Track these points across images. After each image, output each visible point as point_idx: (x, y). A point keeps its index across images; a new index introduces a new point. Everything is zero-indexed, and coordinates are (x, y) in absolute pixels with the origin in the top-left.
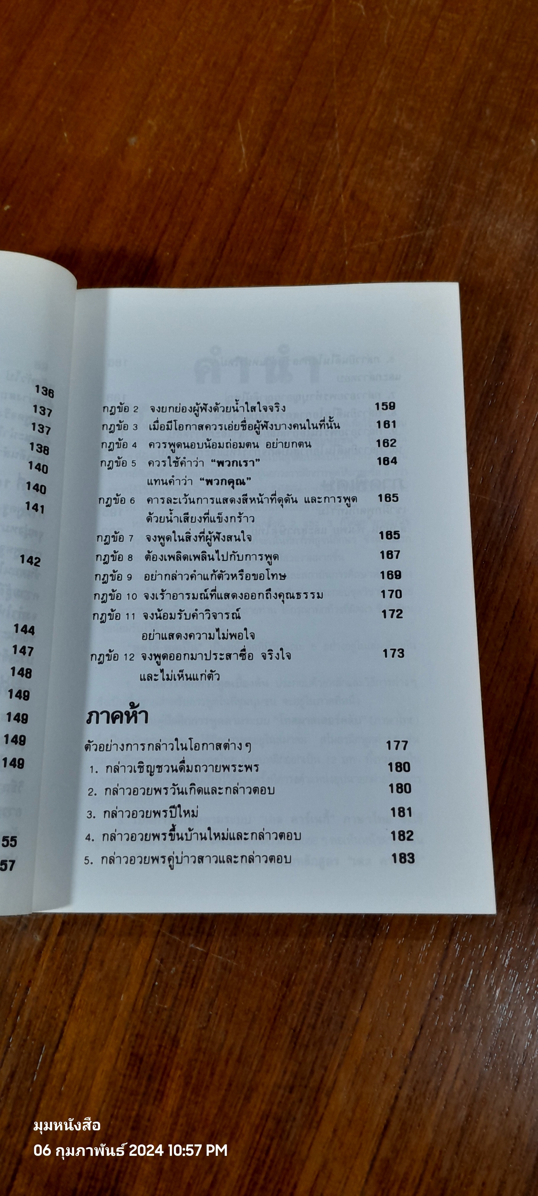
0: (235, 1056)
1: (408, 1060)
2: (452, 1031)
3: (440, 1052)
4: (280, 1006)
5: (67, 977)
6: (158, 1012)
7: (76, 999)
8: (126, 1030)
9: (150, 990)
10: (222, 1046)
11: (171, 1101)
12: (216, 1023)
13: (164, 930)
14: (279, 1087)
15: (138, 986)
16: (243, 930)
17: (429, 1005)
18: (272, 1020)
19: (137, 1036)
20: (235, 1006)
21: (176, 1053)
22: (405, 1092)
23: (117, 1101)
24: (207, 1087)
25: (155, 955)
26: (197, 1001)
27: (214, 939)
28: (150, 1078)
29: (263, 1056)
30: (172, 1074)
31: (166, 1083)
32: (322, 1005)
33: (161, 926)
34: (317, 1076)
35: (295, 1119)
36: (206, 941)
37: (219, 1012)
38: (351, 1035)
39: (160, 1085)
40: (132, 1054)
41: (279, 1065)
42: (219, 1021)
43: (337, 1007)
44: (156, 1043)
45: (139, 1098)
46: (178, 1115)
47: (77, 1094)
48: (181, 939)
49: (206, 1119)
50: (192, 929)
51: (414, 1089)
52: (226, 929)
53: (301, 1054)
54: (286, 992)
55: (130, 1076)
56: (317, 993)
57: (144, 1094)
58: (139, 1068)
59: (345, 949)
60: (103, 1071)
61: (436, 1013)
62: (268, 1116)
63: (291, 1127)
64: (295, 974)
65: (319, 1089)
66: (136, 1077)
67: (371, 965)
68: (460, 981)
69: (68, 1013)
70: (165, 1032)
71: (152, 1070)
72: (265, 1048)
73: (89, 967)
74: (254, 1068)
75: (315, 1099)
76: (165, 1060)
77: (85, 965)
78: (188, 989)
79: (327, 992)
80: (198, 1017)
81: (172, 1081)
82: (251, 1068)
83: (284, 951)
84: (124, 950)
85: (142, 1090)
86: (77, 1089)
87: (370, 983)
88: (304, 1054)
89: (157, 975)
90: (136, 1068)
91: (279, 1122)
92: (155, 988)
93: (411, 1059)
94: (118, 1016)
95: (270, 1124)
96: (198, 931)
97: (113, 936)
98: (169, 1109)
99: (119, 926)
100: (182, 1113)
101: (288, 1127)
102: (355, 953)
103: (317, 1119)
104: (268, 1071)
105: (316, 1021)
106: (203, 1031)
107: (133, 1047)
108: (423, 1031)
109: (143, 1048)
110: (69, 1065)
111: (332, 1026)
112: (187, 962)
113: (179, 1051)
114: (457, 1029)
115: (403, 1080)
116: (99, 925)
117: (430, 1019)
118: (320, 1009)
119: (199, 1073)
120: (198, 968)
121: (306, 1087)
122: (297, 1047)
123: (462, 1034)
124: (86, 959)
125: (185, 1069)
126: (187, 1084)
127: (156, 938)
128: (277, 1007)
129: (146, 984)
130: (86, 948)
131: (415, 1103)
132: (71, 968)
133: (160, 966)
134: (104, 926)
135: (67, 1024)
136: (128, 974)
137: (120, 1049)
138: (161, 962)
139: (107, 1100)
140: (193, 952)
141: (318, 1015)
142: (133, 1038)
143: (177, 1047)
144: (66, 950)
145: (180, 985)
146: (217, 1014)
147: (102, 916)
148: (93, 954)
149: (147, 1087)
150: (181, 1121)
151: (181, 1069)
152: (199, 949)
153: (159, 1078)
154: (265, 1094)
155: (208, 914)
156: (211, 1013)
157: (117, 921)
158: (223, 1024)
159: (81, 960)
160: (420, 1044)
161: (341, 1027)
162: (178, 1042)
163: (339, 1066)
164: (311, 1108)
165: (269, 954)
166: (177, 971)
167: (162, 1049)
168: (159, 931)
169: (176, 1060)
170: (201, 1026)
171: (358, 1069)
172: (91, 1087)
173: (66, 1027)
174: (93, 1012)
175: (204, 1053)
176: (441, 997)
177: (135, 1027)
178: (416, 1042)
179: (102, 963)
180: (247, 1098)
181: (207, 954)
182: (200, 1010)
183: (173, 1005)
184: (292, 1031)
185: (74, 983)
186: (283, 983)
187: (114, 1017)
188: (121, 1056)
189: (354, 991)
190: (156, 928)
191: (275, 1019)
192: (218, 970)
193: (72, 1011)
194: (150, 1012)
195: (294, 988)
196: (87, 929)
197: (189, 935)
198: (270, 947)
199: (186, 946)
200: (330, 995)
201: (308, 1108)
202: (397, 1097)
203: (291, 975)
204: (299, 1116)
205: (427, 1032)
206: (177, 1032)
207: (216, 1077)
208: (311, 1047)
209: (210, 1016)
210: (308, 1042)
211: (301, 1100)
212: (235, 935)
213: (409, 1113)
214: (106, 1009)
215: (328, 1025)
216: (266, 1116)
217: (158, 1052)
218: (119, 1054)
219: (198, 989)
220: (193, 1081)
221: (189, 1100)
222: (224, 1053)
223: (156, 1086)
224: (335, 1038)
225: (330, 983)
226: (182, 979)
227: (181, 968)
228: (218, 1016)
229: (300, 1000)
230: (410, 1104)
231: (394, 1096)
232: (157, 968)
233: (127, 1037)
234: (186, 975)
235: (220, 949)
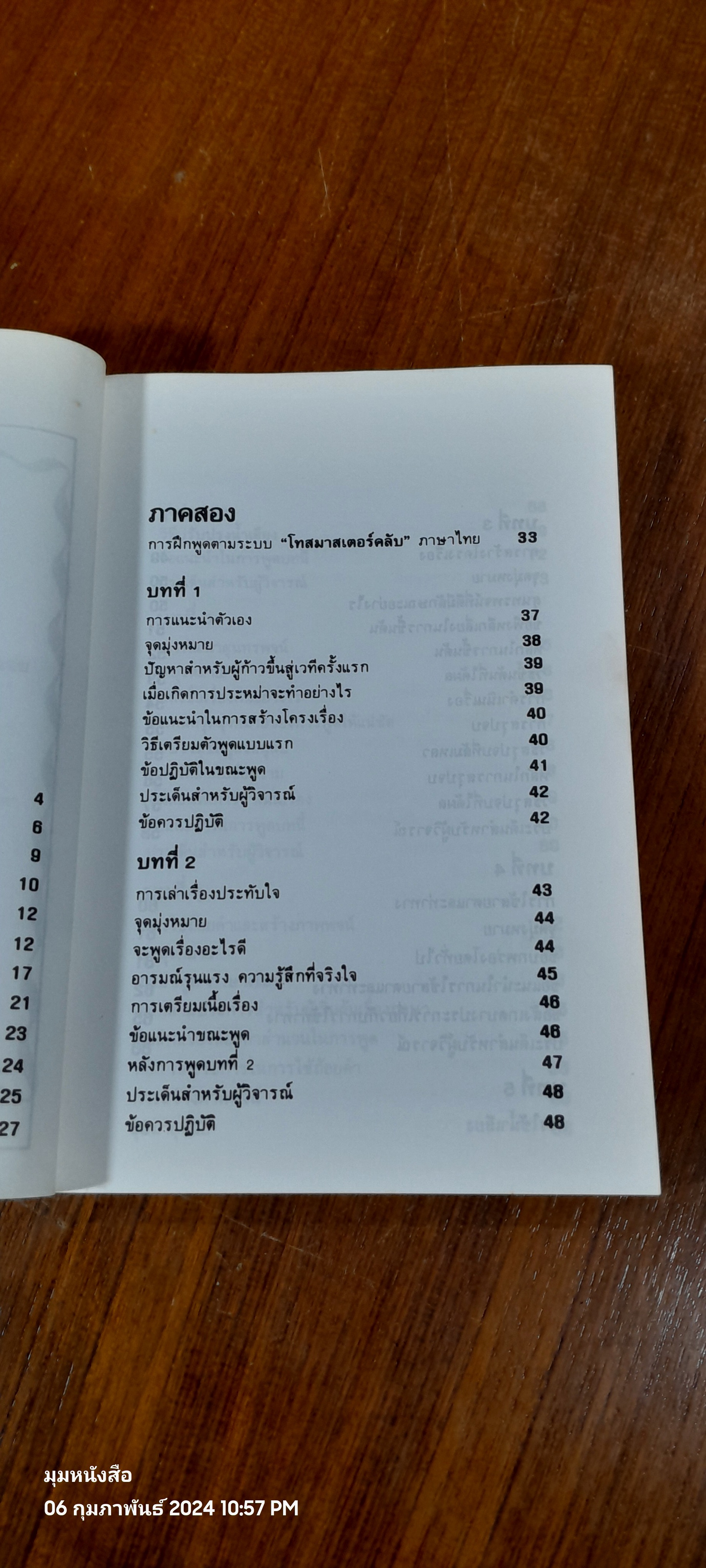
0: (320, 1378)
1: (545, 1382)
2: (602, 1344)
3: (587, 1372)
4: (379, 1312)
5: (101, 1275)
6: (220, 1321)
7: (113, 1304)
8: (179, 1343)
9: (210, 1291)
10: (304, 1363)
11: (237, 1436)
12: (295, 1334)
13: (226, 1215)
14: (378, 1417)
15: (194, 1286)
16: (330, 1214)
17: (572, 1311)
18: (369, 1331)
19: (193, 1351)
20: (320, 1312)
21: (243, 1374)
22: (541, 1423)
23: (167, 1435)
24: (284, 1418)
25: (215, 1246)
26: (271, 1307)
27: (293, 1226)
28: (210, 1406)
29: (357, 1378)
30: (238, 1400)
31: (230, 1413)
32: (433, 1311)
33: (223, 1210)
34: (426, 1404)
35: (398, 1458)
36: (282, 1229)
37: (300, 1320)
38: (471, 1350)
39: (223, 1415)
40: (186, 1375)
41: (377, 1389)
42: (299, 1333)
43: (452, 1314)
44: (218, 1360)
45: (196, 1431)
46: (247, 1454)
47: (116, 1427)
48: (250, 1226)
49: (283, 1460)
50: (263, 1212)
51: (553, 1420)
52: (307, 1214)
53: (405, 1376)
54: (386, 1294)
55: (184, 1404)
56: (427, 1294)
57: (203, 1426)
58: (196, 1393)
59: (463, 1240)
60: (149, 1396)
61: (581, 1322)
62: (363, 1455)
63: (394, 1469)
64: (397, 1271)
65: (429, 1419)
66: (191, 1406)
67: (497, 1259)
68: (612, 1281)
69: (103, 1322)
70: (229, 1346)
71: (212, 1395)
72: (359, 1367)
73: (129, 1262)
74: (344, 1393)
75: (424, 1433)
76: (229, 1382)
77: (124, 1260)
78: (259, 1291)
79: (440, 1294)
80: (272, 1326)
81: (239, 1409)
82: (340, 1393)
83: (384, 1241)
84: (175, 1240)
85: (199, 1421)
86: (115, 1420)
87: (495, 1283)
88: (409, 1376)
89: (218, 1274)
90: (191, 1393)
91: (377, 1462)
92: (216, 1290)
93: (548, 1381)
94: (168, 1326)
95: (367, 1465)
96: (271, 1217)
97: (161, 1222)
98: (234, 1446)
99: (168, 1210)
100: (252, 1451)
101: (389, 1469)
102: (475, 1244)
103: (427, 1458)
104: (363, 1397)
105: (426, 1331)
106: (278, 1346)
107: (188, 1366)
108: (564, 1345)
109: (199, 1369)
110: (106, 1389)
111: (446, 1339)
112: (258, 1256)
113: (247, 1371)
114: (608, 1343)
115: (538, 1408)
116: (142, 1208)
117: (573, 1329)
118: (431, 1316)
119: (273, 1400)
120: (271, 1263)
121: (412, 1417)
122: (401, 1366)
123: (616, 1350)
124: (126, 1252)
125: (255, 1394)
126: (258, 1414)
127: (217, 1225)
128: (374, 1315)
129: (204, 1285)
130: (125, 1238)
131: (554, 1437)
132: (106, 1263)
133: (222, 1261)
134: (148, 1210)
135: (102, 1335)
136: (180, 1271)
137: (171, 1369)
138: (224, 1256)
139: (154, 1435)
140: (265, 1243)
141: (428, 1324)
142: (188, 1355)
143: (244, 1366)
144: (99, 1241)
145: (248, 1286)
146: (296, 1322)
147: (146, 1198)
148: (135, 1246)
149: (206, 1417)
150: (250, 1461)
151: (250, 1395)
152: (273, 1239)
153: (221, 1405)
154: (359, 1426)
155: (284, 1195)
156: (288, 1322)
157: (166, 1203)
158: (305, 1334)
159: (119, 1253)
160: (561, 1362)
161: (458, 1341)
162: (247, 1360)
163: (455, 1390)
164: (419, 1444)
165: (363, 1245)
166: (244, 1267)
167: (226, 1368)
168: (221, 1216)
169: (244, 1382)
170: (276, 1338)
171: (480, 1394)
172: (134, 1417)
173: (100, 1341)
174: (135, 1321)
175: (280, 1373)
176: (588, 1302)
177: (189, 1340)
178: (555, 1358)
179: (147, 1257)
180: (337, 1432)
181: (283, 1246)
182: (275, 1318)
183: (240, 1311)
184: (395, 1345)
185: (111, 1284)
186: (382, 1282)
187: (163, 1328)
188: (171, 1379)
189: (475, 1293)
190: (217, 1212)
191: (372, 1329)
192: (298, 1267)
193: (107, 1321)
194: (210, 1321)
195: (397, 1289)
196: (126, 1214)
197: (260, 1220)
198: (365, 1236)
199: (256, 1235)
200: (443, 1299)
201: (415, 1445)
202: (530, 1431)
203: (392, 1273)
204: (403, 1455)
205: (569, 1346)
206: (245, 1346)
207: (296, 1405)
208: (419, 1366)
209: (288, 1326)
210: (415, 1359)
211: (406, 1435)
212: (320, 1221)
213: (546, 1451)
214: (152, 1317)
215: (442, 1337)
216: (360, 1456)
217: (220, 1372)
218: (169, 1376)
219: (272, 1292)
220: (266, 1410)
221: (261, 1434)
222: (306, 1372)
223: (218, 1416)
224: (450, 1354)
225: (443, 1283)
226: (250, 1279)
227: (249, 1263)
228: (298, 1326)
229: (405, 1304)
230: (547, 1439)
231: (526, 1429)
232: (218, 1264)
233: (180, 1353)
234: (256, 1274)
235: (301, 1238)
